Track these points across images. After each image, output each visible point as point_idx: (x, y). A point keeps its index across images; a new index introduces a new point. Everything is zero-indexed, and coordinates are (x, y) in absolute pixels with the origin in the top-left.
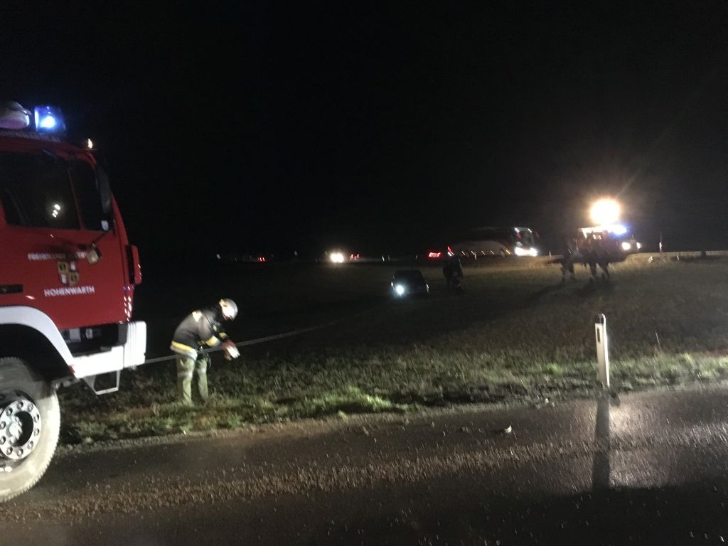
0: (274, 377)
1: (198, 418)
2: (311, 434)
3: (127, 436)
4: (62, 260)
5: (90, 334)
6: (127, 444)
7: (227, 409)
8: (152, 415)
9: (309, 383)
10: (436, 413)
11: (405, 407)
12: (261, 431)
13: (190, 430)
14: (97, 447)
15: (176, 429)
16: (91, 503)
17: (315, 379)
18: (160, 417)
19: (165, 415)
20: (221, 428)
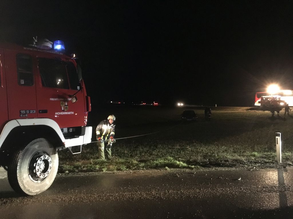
0: (137, 151)
1: (109, 166)
2: (155, 175)
3: (82, 171)
4: (62, 101)
5: (71, 130)
6: (82, 174)
7: (120, 163)
8: (91, 164)
9: (151, 154)
10: (207, 170)
11: (193, 166)
12: (135, 173)
13: (106, 170)
14: (71, 175)
15: (101, 170)
16: (70, 197)
17: (154, 153)
18: (94, 164)
19: (96, 164)
20: (118, 170)
